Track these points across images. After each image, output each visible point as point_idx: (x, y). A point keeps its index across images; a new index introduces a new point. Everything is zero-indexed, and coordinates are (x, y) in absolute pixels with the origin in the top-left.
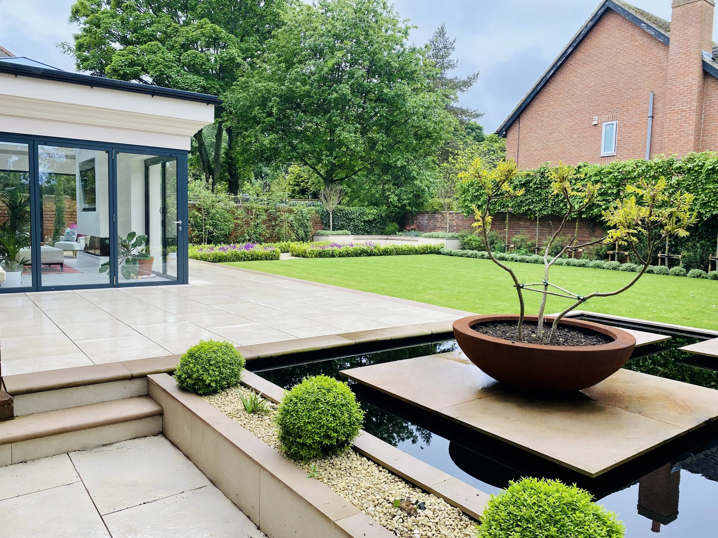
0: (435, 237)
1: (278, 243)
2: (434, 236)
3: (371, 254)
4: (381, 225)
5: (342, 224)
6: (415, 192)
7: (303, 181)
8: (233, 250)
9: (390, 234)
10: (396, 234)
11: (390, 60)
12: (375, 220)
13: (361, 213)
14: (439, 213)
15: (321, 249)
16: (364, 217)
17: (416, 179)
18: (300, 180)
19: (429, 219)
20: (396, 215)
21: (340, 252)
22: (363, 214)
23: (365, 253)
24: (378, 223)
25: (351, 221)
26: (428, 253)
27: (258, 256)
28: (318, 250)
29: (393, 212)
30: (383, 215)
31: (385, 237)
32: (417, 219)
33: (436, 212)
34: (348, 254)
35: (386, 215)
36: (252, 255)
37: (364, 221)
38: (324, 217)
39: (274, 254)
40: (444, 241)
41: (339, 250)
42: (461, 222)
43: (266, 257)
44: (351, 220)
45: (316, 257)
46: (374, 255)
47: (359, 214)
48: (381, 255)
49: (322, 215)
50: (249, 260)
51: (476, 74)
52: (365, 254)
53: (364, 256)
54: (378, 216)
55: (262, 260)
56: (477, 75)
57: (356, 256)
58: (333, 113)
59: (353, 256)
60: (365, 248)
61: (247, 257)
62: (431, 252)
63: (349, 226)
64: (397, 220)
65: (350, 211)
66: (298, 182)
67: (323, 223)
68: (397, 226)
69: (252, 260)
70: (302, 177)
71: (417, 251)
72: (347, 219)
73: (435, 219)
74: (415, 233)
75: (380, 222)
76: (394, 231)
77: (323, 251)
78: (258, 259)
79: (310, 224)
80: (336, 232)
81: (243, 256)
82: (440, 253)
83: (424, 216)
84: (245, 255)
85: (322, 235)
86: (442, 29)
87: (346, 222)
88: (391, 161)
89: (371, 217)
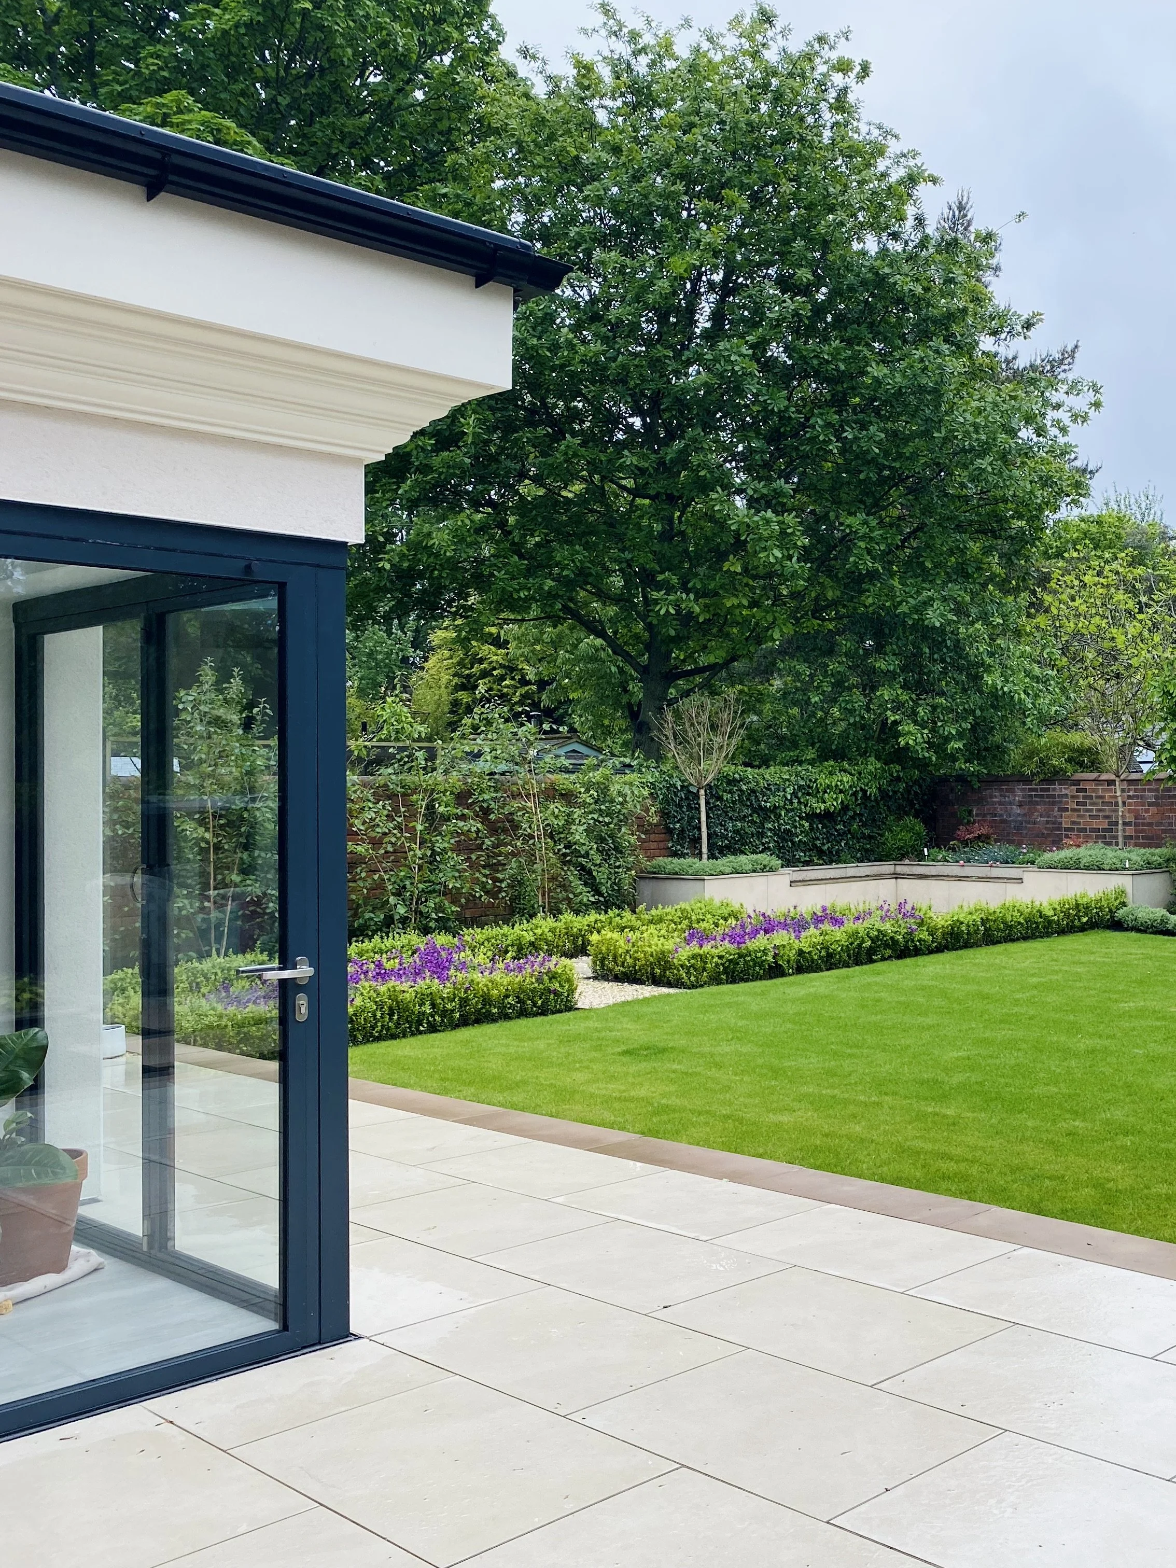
0: (1087, 868)
1: (525, 925)
2: (1084, 861)
3: (906, 947)
4: (865, 825)
5: (737, 832)
6: (978, 712)
7: (485, 674)
8: (383, 989)
9: (902, 857)
10: (921, 857)
11: (887, 270)
12: (845, 808)
13: (801, 787)
14: (1066, 781)
15: (732, 948)
16: (812, 801)
17: (988, 669)
18: (476, 669)
19: (1029, 803)
20: (908, 789)
21: (801, 952)
22: (807, 790)
23: (887, 946)
24: (853, 818)
25: (767, 819)
26: (1083, 929)
27: (487, 1000)
28: (720, 951)
29: (898, 779)
30: (872, 790)
31: (887, 868)
32: (980, 801)
33: (1055, 776)
34: (830, 956)
35: (879, 789)
36: (464, 1002)
37: (812, 817)
38: (672, 809)
39: (555, 986)
40: (1124, 881)
41: (797, 945)
42: (1153, 809)
43: (520, 1001)
44: (766, 813)
45: (716, 980)
46: (917, 952)
47: (794, 794)
48: (939, 950)
49: (666, 800)
50: (455, 1026)
51: (1069, 349)
52: (888, 952)
53: (883, 959)
54: (855, 794)
55: (507, 1017)
56: (1073, 351)
57: (858, 963)
58: (694, 440)
59: (848, 966)
60: (887, 927)
61: (445, 1013)
62: (1094, 925)
63: (762, 835)
64: (912, 805)
65: (763, 783)
66: (468, 677)
67: (670, 831)
68: (920, 827)
69: (464, 1022)
70: (481, 661)
71: (1050, 922)
72: (755, 811)
73: (1053, 801)
74: (998, 850)
75: (861, 815)
76: (913, 847)
77: (741, 956)
78: (491, 1019)
79: (629, 837)
80: (724, 862)
81: (427, 1009)
82: (1117, 925)
83: (1012, 791)
84: (433, 1005)
85: (675, 876)
86: (961, 207)
87: (753, 822)
88: (903, 608)
89: (832, 802)
